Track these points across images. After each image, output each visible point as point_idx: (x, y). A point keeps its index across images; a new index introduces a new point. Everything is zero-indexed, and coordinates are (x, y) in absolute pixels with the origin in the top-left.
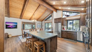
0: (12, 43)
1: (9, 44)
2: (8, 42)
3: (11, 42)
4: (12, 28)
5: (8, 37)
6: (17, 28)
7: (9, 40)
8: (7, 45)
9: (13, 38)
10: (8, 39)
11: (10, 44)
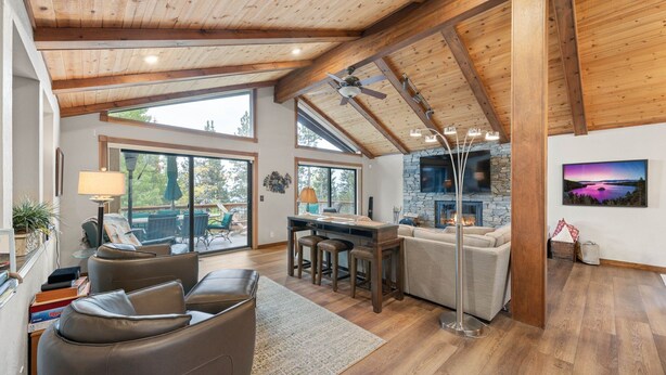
0: (593, 296)
1: (574, 294)
2: (570, 284)
3: (587, 291)
4: (605, 203)
5: (579, 260)
6: (644, 204)
7: (579, 275)
8: (565, 296)
9: (610, 270)
10: (576, 268)
11: (581, 301)
